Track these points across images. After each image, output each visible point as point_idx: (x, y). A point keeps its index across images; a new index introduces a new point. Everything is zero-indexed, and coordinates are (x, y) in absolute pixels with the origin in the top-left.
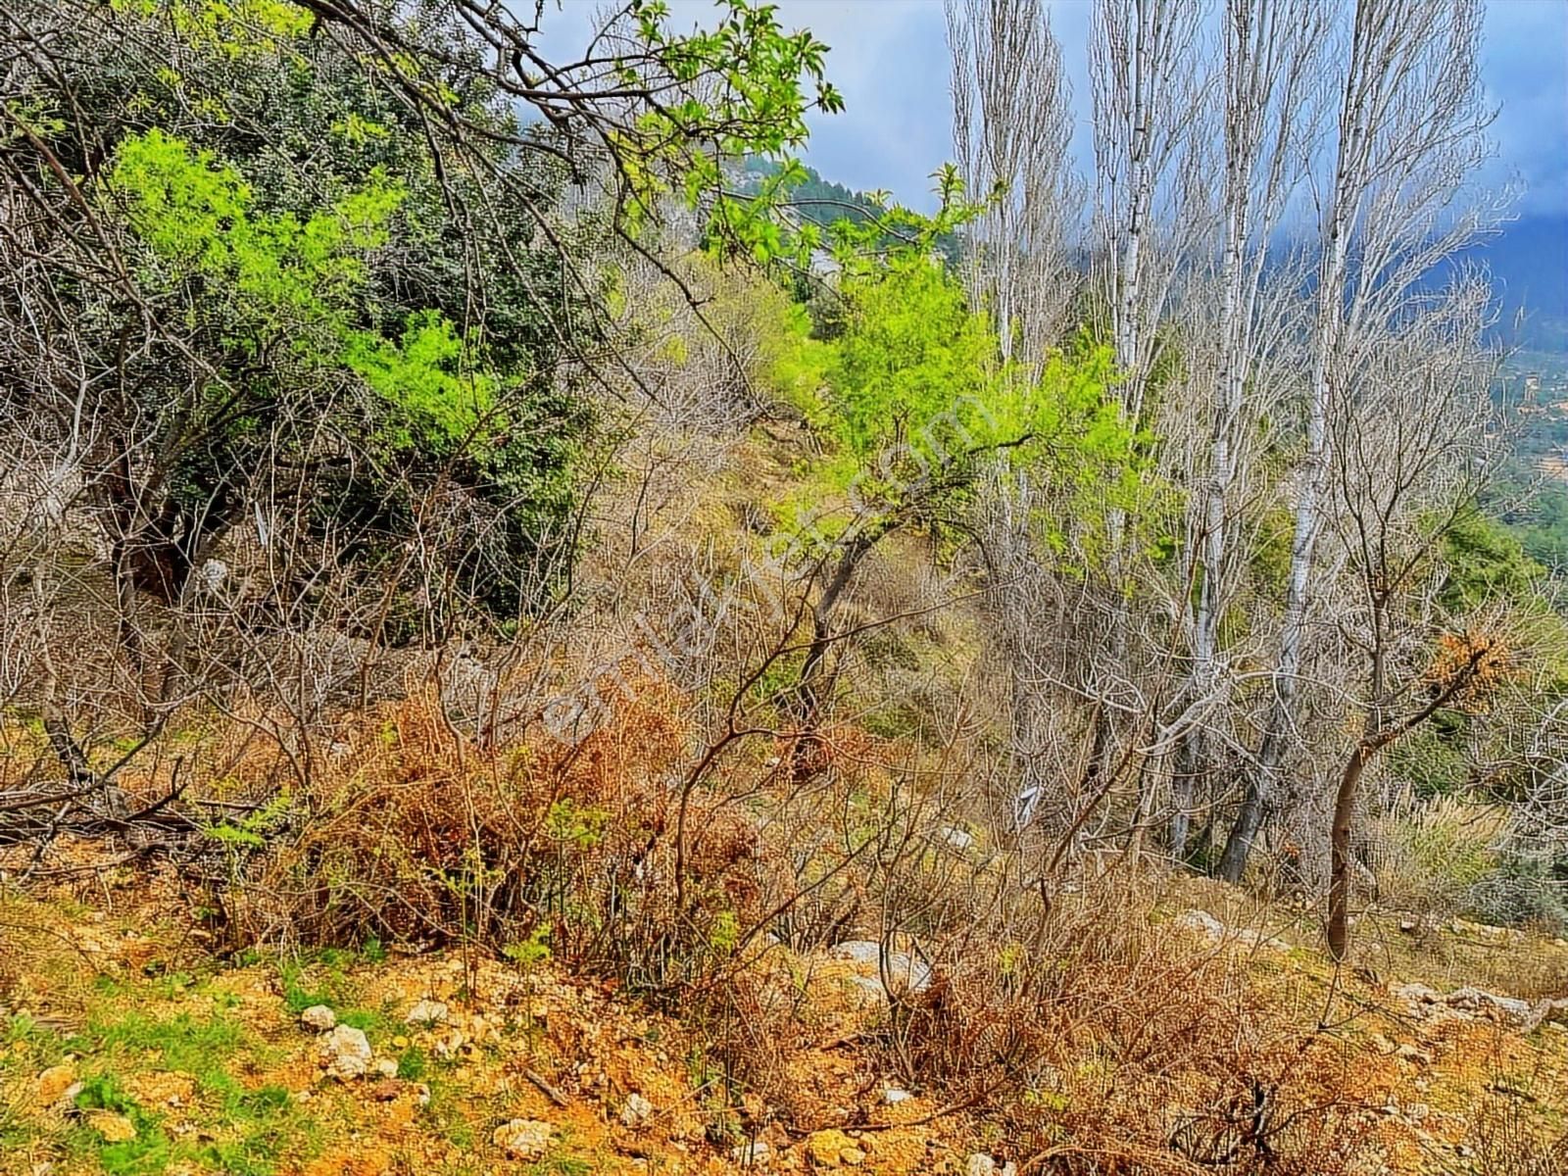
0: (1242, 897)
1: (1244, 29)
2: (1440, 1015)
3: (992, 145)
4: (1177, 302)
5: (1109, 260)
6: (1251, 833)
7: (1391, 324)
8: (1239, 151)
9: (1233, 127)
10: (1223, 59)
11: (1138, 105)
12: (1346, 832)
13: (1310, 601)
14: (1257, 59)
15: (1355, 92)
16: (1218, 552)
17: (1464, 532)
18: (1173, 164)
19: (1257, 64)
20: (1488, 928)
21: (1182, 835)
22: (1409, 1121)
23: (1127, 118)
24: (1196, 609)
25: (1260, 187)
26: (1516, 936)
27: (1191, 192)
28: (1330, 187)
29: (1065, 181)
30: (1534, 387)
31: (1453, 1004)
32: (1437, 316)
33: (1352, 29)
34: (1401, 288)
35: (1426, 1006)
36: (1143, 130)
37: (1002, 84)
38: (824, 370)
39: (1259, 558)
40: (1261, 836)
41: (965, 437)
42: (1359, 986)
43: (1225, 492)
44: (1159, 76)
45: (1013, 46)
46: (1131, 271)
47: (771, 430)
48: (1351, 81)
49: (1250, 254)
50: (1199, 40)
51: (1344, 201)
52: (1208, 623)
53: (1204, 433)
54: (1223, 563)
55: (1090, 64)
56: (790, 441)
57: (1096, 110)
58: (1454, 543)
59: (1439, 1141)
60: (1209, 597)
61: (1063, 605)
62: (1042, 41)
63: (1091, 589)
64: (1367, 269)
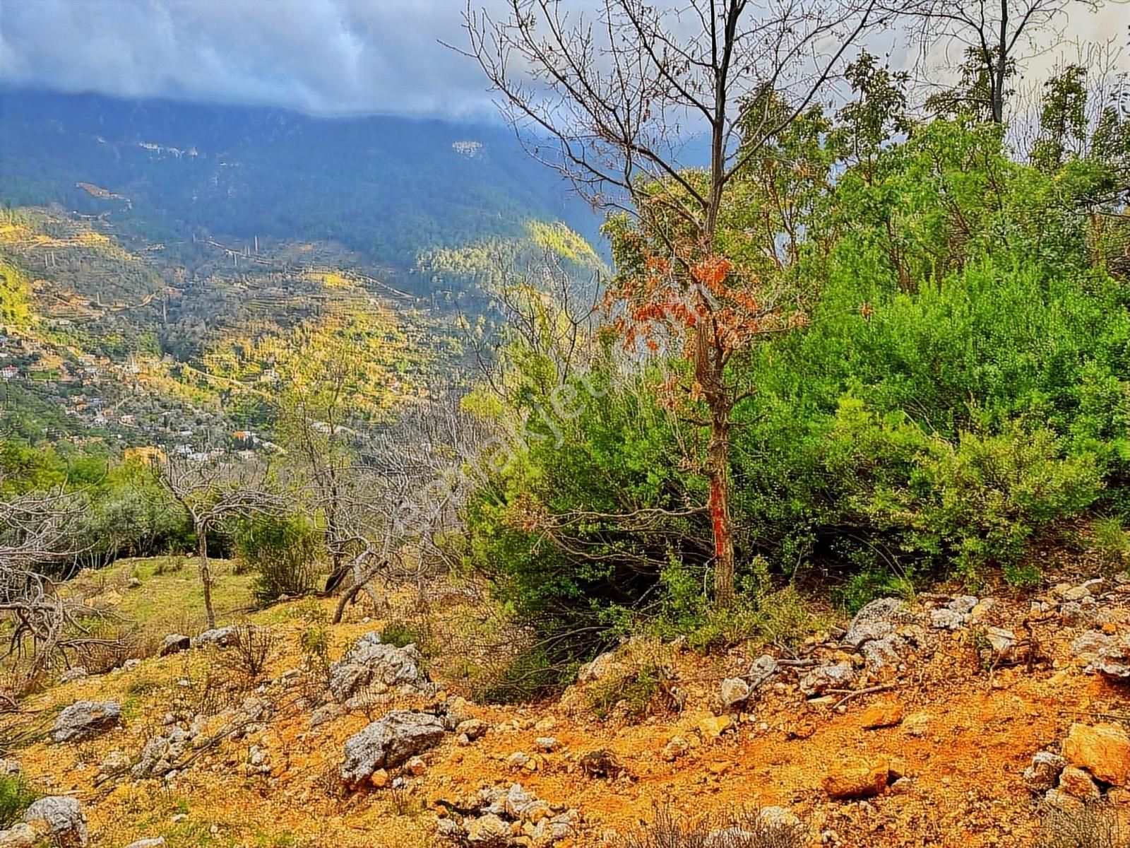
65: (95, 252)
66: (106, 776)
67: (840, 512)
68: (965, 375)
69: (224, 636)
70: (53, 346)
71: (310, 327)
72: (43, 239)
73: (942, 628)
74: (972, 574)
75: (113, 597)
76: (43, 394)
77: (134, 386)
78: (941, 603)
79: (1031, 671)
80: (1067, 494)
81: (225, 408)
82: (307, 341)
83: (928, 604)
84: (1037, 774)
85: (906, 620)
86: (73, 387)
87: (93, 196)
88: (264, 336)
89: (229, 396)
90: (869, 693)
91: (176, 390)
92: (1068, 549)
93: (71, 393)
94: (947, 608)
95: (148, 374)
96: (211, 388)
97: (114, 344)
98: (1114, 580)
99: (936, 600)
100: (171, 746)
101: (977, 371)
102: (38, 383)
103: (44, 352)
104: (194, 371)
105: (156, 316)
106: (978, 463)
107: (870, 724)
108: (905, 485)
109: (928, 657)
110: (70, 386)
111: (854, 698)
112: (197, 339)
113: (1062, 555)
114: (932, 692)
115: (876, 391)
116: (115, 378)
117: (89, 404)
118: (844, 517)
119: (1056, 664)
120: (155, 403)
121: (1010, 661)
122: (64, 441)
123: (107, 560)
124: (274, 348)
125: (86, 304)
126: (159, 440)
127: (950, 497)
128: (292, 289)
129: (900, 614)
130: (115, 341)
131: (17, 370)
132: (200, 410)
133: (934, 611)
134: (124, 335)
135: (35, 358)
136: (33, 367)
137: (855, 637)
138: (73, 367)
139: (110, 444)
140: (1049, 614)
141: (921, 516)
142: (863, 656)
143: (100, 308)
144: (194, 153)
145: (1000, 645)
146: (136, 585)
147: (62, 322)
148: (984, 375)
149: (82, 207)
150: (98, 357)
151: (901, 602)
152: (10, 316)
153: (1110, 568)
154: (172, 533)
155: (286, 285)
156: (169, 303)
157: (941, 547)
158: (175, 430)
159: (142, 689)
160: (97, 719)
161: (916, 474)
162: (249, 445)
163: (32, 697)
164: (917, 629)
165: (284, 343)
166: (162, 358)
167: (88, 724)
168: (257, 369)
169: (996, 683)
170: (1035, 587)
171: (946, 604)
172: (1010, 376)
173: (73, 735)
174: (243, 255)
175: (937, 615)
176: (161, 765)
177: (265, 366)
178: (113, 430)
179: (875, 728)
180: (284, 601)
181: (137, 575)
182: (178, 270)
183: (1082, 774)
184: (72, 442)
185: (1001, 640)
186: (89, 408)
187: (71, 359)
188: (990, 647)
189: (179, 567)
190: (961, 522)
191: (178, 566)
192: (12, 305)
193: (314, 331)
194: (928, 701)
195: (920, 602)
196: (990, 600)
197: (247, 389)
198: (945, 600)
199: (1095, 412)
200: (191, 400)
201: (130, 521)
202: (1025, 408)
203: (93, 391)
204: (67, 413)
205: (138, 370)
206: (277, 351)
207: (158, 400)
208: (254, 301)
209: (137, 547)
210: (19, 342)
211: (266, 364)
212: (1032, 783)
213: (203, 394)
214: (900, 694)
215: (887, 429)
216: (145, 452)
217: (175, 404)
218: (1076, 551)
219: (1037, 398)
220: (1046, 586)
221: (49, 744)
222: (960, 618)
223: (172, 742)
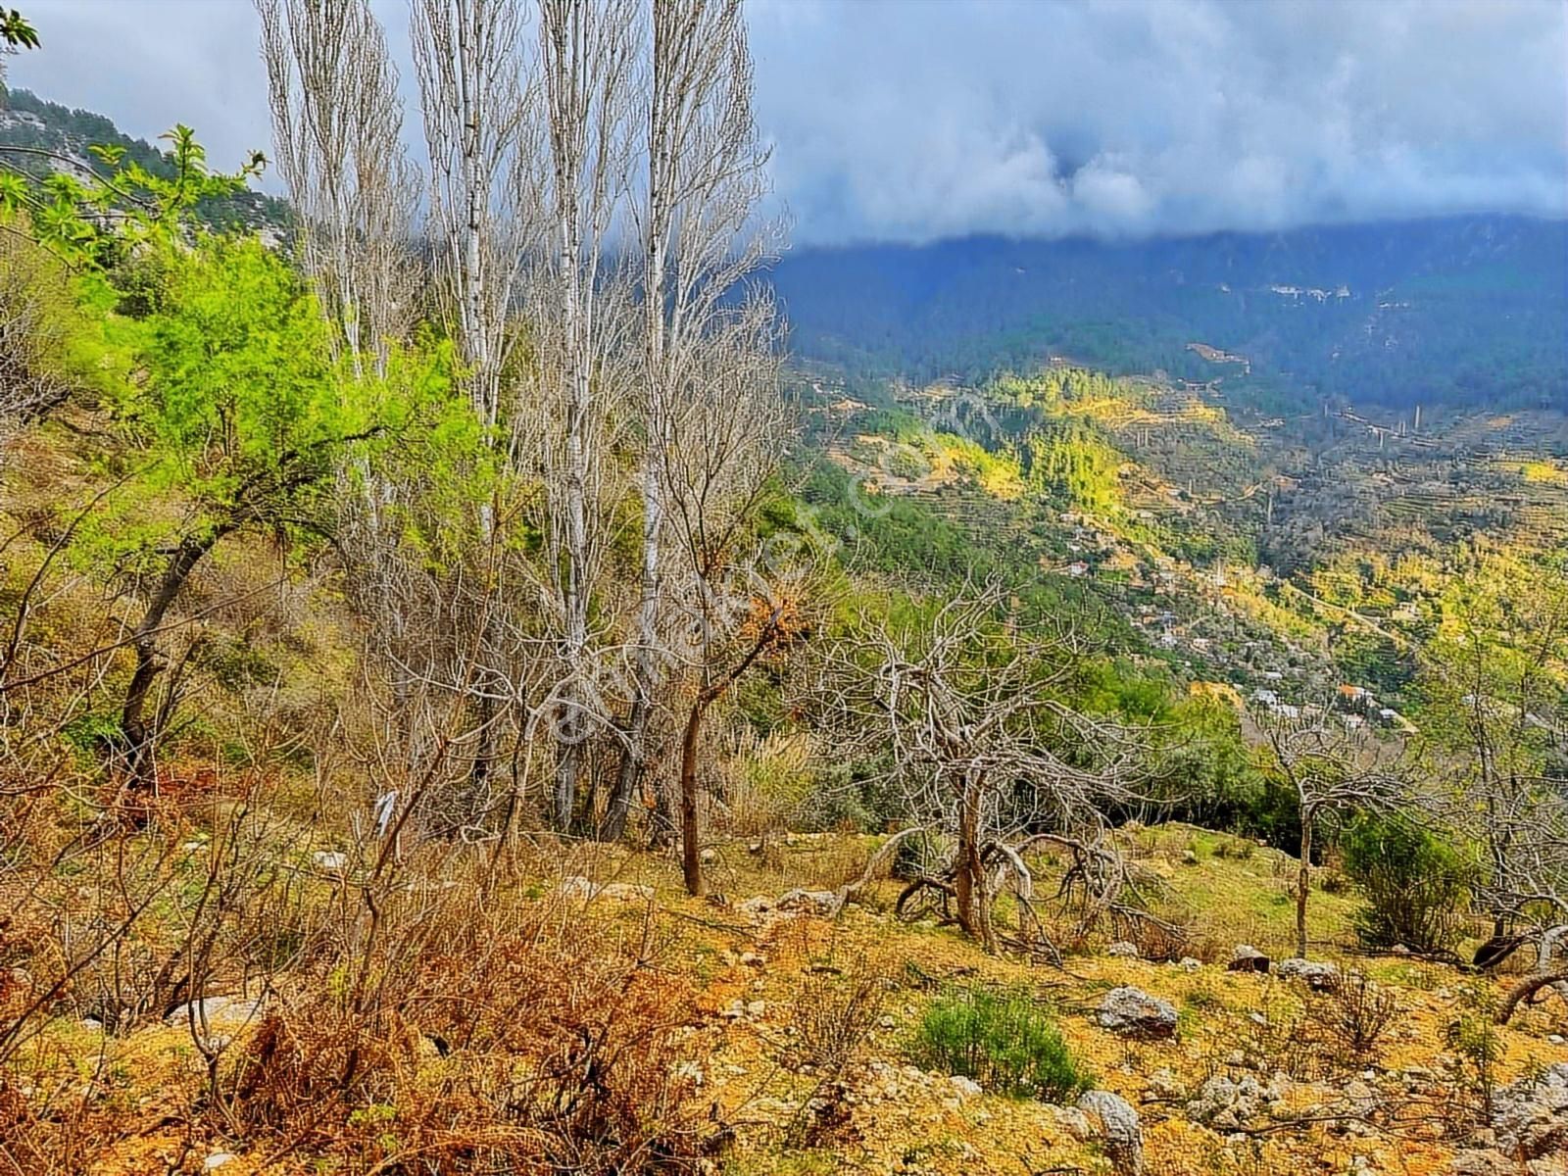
0: (624, 854)
1: (559, 44)
2: (771, 919)
3: (315, 119)
4: (522, 301)
5: (451, 254)
6: (628, 793)
7: (705, 335)
8: (565, 161)
9: (557, 136)
10: (542, 69)
11: (466, 101)
12: (692, 778)
13: (660, 579)
14: (574, 74)
15: (659, 118)
16: (581, 540)
17: (776, 511)
18: (505, 166)
19: (574, 80)
20: (812, 836)
21: (568, 808)
22: (750, 1019)
23: (456, 112)
24: (567, 594)
25: (587, 196)
26: (832, 837)
27: (524, 197)
28: (646, 204)
29: (399, 168)
30: (819, 391)
31: (781, 907)
32: (738, 328)
33: (652, 60)
34: (709, 302)
35: (761, 915)
36: (473, 127)
37: (321, 56)
38: (137, 351)
39: (618, 543)
40: (636, 792)
41: (305, 429)
42: (711, 910)
43: (582, 484)
44: (484, 76)
45: (330, 19)
46: (474, 268)
47: (70, 420)
48: (654, 109)
49: (586, 261)
50: (519, 46)
51: (658, 218)
52: (578, 606)
53: (558, 428)
54: (586, 549)
55: (414, 52)
56: (99, 433)
57: (424, 99)
58: (770, 521)
59: (772, 1029)
60: (577, 582)
61: (439, 600)
62: (362, 20)
63: (466, 582)
64: (682, 282)
65: (1196, 429)
66: (1155, 1097)
69: (1318, 975)
70: (1129, 543)
71: (1487, 545)
72: (1139, 414)
75: (1164, 868)
76: (1110, 598)
77: (1215, 602)
81: (1333, 650)
82: (1477, 566)
86: (1143, 594)
87: (1205, 360)
88: (1409, 552)
89: (1341, 633)
91: (1269, 615)
93: (1141, 601)
95: (1237, 590)
96: (1318, 618)
97: (1199, 546)
100: (1242, 1098)
102: (1106, 585)
103: (1118, 548)
104: (1298, 592)
105: (1258, 514)
110: (1141, 592)
112: (1308, 548)
116: (1194, 589)
117: (1158, 618)
120: (1240, 628)
122: (1125, 657)
123: (1159, 817)
124: (1424, 572)
125: (1175, 492)
126: (1237, 677)
128: (1463, 485)
130: (1203, 542)
131: (1087, 566)
132: (1298, 647)
134: (1213, 536)
135: (1107, 555)
136: (1103, 566)
138: (1148, 569)
139: (1175, 671)
143: (1190, 500)
144: (1344, 293)
146: (1191, 862)
147: (1144, 514)
149: (1189, 374)
150: (1178, 560)
152: (1089, 505)
154: (1243, 806)
155: (1455, 478)
156: (1278, 497)
158: (1259, 668)
159: (1203, 1002)
160: (1149, 1018)
162: (1360, 709)
163: (1077, 958)
165: (1438, 566)
166: (1256, 570)
167: (1138, 1020)
168: (1389, 600)
173: (1121, 1026)
174: (1396, 433)
176: (1225, 1117)
177: (1403, 596)
178: (1181, 654)
180: (1400, 955)
181: (1193, 849)
182: (1297, 453)
184: (1132, 660)
186: (1157, 623)
187: (1146, 560)
189: (1246, 855)
191: (1245, 853)
192: (1094, 492)
193: (1491, 551)
197: (1371, 626)
200: (1286, 631)
201: (1194, 776)
203: (1166, 602)
204: (1133, 624)
205: (1223, 583)
206: (1425, 575)
207: (1244, 625)
208: (1400, 501)
209: (1195, 812)
210: (1094, 536)
211: (1405, 594)
213: (1305, 625)
216: (1217, 689)
217: (1264, 634)
221: (1093, 1024)
223: (1243, 1093)
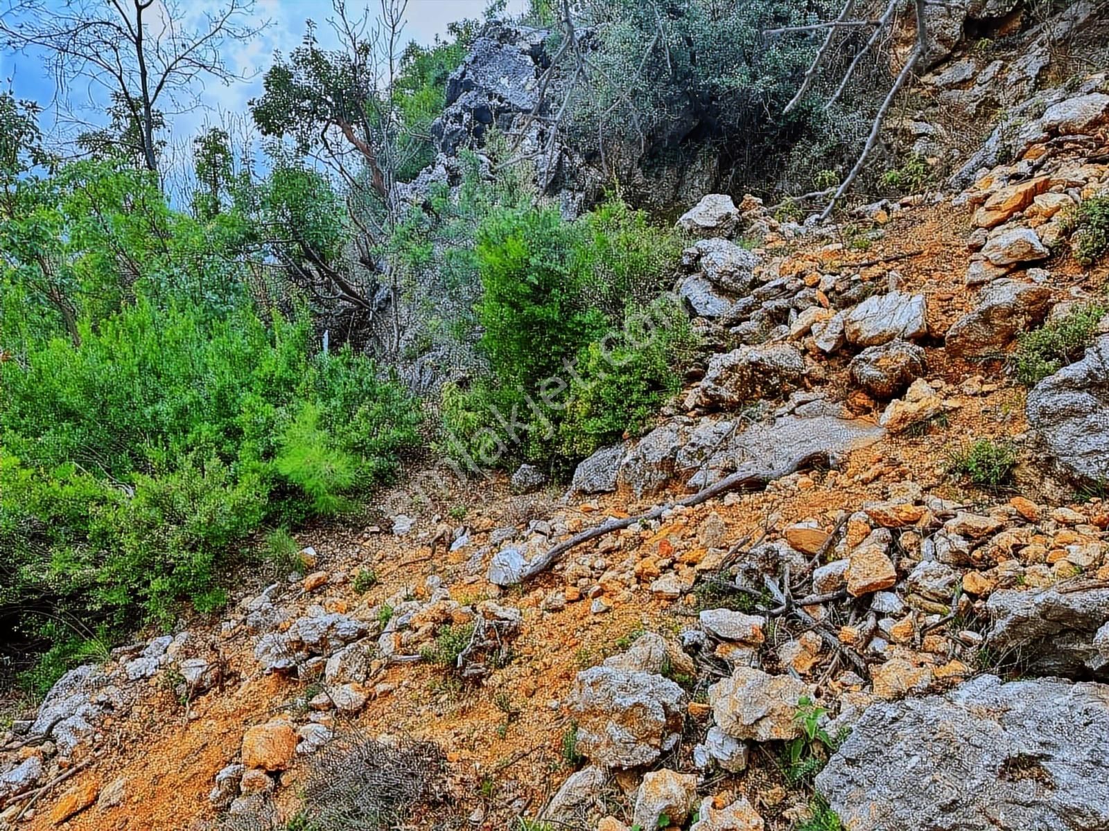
67: (19, 586)
68: (137, 415)
73: (139, 679)
74: (163, 614)
78: (136, 654)
79: (222, 690)
80: (238, 515)
83: (123, 658)
84: (222, 791)
85: (99, 685)
90: (61, 781)
92: (249, 564)
94: (143, 656)
98: (288, 581)
99: (131, 652)
101: (148, 411)
106: (155, 502)
107: (61, 816)
108: (84, 540)
109: (126, 715)
111: (44, 796)
113: (244, 571)
114: (131, 750)
115: (42, 445)
118: (24, 591)
119: (243, 675)
121: (204, 688)
127: (130, 542)
129: (93, 680)
133: (130, 664)
137: (42, 726)
140: (237, 630)
141: (106, 569)
142: (54, 742)
145: (192, 676)
148: (156, 414)
151: (93, 667)
153: (284, 571)
157: (130, 595)
161: (94, 527)
164: (112, 690)
169: (193, 715)
170: (225, 607)
171: (141, 653)
172: (182, 412)
175: (132, 667)
179: (67, 819)
183: (257, 772)
185: (193, 671)
188: (184, 681)
190: (147, 565)
194: (127, 762)
195: (114, 660)
196: (184, 634)
198: (141, 648)
199: (256, 437)
202: (196, 442)
212: (218, 802)
214: (98, 768)
215: (56, 485)
218: (256, 564)
219: (206, 430)
220: (234, 604)
222: (156, 662)
